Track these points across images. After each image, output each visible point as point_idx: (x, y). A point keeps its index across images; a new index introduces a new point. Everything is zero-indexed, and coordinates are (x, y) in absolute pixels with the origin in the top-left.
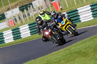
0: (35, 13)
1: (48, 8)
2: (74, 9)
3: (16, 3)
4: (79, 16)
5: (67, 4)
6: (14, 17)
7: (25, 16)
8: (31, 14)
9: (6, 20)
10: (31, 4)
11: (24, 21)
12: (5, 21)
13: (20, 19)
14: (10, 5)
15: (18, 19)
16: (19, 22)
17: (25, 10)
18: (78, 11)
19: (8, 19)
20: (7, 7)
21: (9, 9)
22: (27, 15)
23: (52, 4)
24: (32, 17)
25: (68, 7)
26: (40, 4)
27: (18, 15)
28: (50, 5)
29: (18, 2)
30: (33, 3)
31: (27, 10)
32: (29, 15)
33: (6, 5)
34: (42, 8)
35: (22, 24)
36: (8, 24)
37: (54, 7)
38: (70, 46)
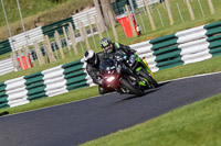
0: (78, 40)
1: (110, 29)
2: (169, 34)
3: (35, 17)
4: (180, 50)
5: (152, 22)
6: (31, 48)
7: (54, 47)
8: (69, 43)
9: (13, 54)
10: (70, 20)
11: (52, 58)
12: (9, 57)
13: (44, 54)
14: (22, 22)
15: (39, 52)
16: (41, 60)
17: (56, 34)
18: (177, 38)
19: (17, 53)
20: (15, 25)
21: (18, 31)
22: (60, 45)
23: (117, 21)
24: (72, 49)
25: (154, 28)
26: (90, 22)
27: (41, 44)
28: (113, 24)
29: (40, 14)
30: (75, 17)
31: (61, 32)
32: (64, 44)
33: (12, 21)
34: (95, 31)
35: (49, 64)
36: (17, 64)
37: (122, 28)
38: (159, 118)
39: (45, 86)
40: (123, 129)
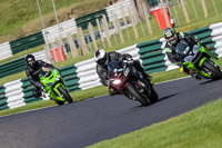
0: (112, 32)
1: (143, 21)
2: (203, 27)
3: (68, 9)
4: (214, 42)
5: (186, 14)
6: (64, 40)
7: (88, 39)
8: (103, 35)
9: (46, 46)
10: (104, 11)
11: (86, 51)
12: (42, 49)
13: (77, 46)
14: (56, 13)
15: (72, 45)
16: (74, 52)
17: (90, 25)
18: (211, 30)
19: (50, 45)
20: (49, 16)
21: (52, 22)
22: (93, 38)
23: (151, 13)
24: (106, 42)
25: (188, 21)
26: (123, 13)
27: (75, 36)
28: (147, 16)
29: (74, 5)
30: (109, 9)
31: (94, 24)
32: (98, 36)
33: (45, 12)
34: (128, 23)
35: (82, 57)
36: (50, 57)
37: (156, 20)
38: (192, 111)
39: (78, 78)
40: (156, 122)
